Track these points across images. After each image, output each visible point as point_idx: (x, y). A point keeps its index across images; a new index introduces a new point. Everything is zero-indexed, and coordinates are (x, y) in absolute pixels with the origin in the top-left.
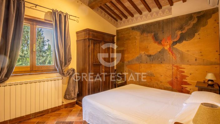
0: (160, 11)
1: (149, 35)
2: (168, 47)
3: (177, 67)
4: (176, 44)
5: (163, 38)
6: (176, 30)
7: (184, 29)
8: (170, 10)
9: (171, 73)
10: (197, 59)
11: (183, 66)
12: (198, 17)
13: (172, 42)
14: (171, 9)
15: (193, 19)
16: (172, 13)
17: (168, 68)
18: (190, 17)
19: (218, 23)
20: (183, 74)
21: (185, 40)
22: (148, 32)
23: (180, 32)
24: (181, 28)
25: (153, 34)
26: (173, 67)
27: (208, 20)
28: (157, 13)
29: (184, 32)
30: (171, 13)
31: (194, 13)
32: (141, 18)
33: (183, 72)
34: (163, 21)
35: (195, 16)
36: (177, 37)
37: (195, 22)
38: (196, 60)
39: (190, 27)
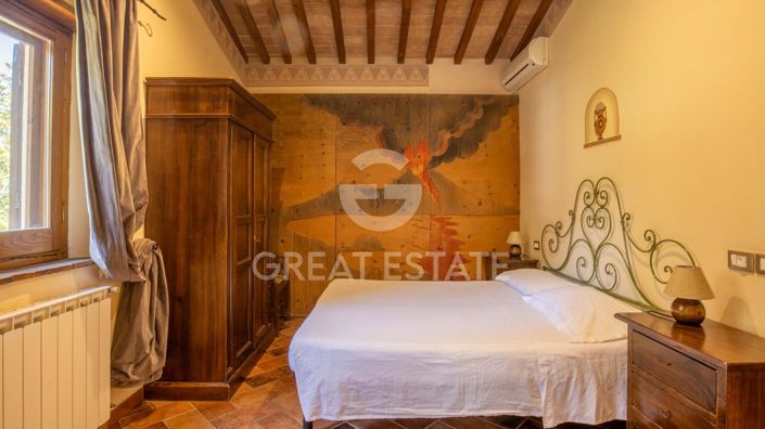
0: (400, 69)
1: (368, 128)
2: (421, 168)
3: (440, 220)
4: (440, 163)
5: (408, 143)
6: (440, 129)
7: (457, 129)
8: (425, 73)
9: (427, 238)
10: (483, 202)
11: (454, 219)
12: (484, 107)
13: (429, 159)
14: (427, 71)
15: (475, 110)
16: (430, 83)
17: (419, 224)
18: (469, 102)
19: (518, 128)
20: (454, 237)
21: (460, 155)
22: (365, 121)
23: (448, 136)
24: (451, 127)
25: (380, 129)
26: (433, 222)
27: (503, 119)
28: (391, 72)
29: (457, 135)
30: (428, 81)
31: (478, 96)
32: (342, 73)
33: (454, 233)
34: (409, 96)
35: (480, 103)
36: (441, 145)
37: (479, 116)
38: (480, 204)
39: (470, 126)
